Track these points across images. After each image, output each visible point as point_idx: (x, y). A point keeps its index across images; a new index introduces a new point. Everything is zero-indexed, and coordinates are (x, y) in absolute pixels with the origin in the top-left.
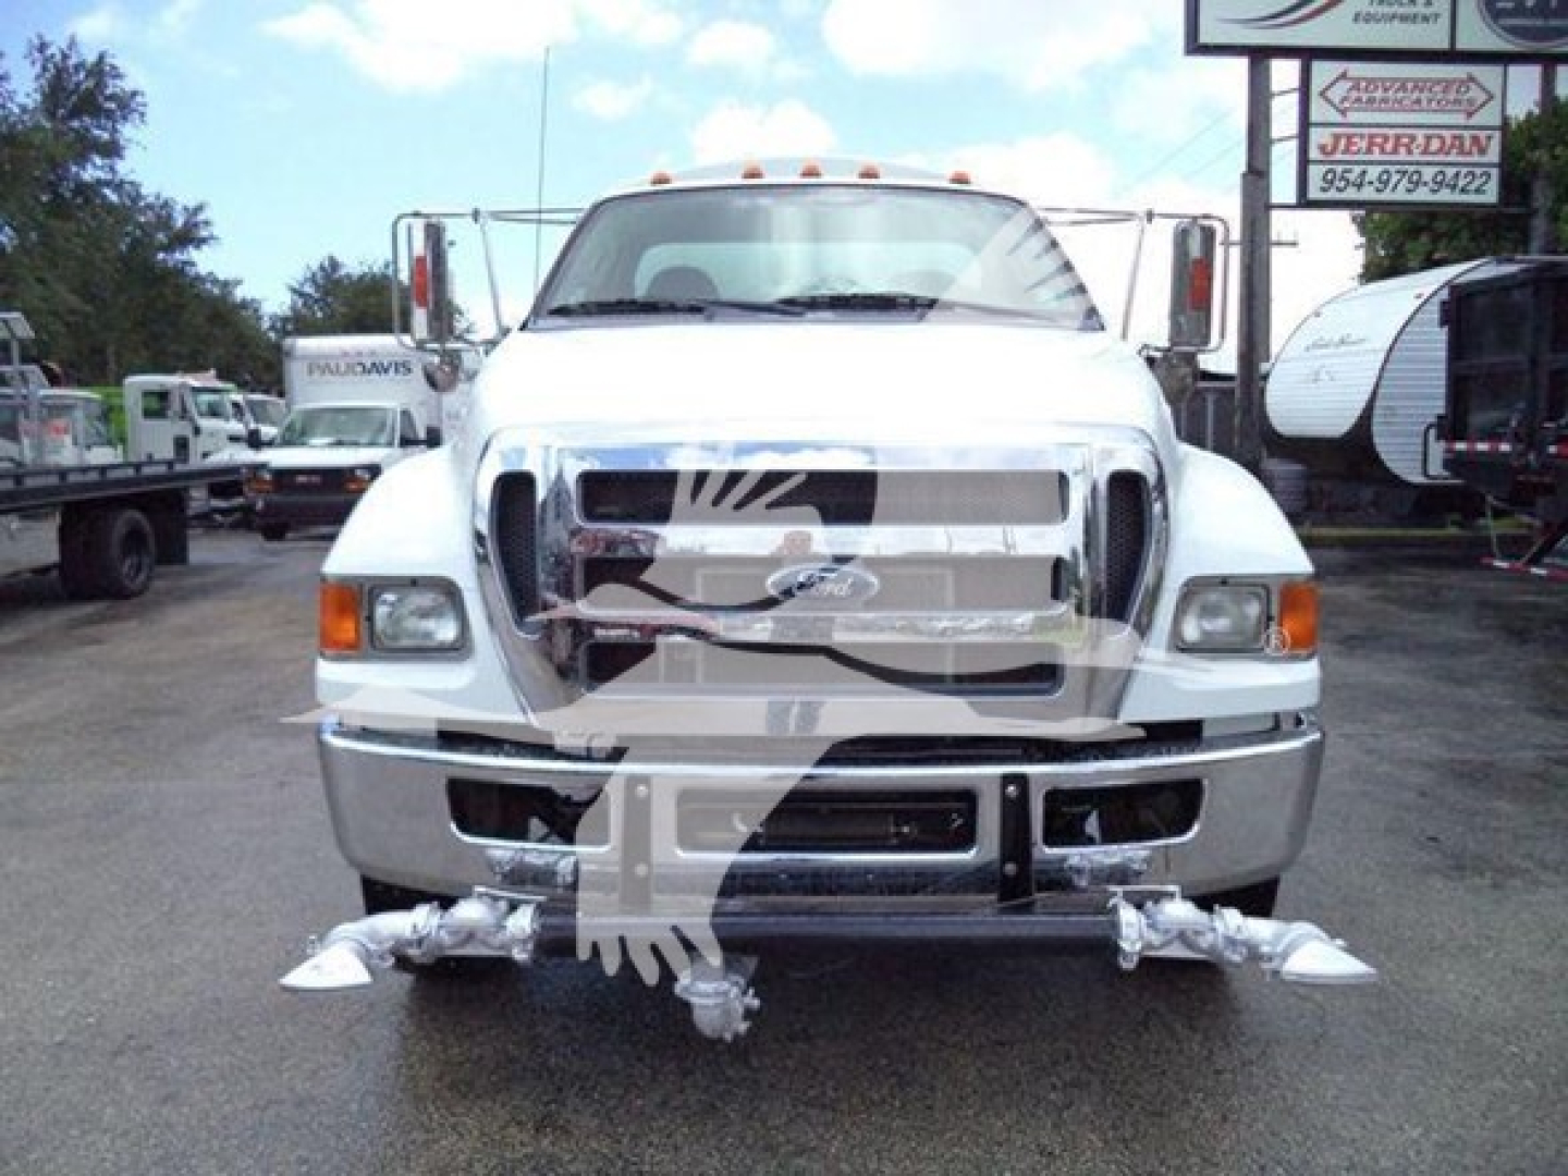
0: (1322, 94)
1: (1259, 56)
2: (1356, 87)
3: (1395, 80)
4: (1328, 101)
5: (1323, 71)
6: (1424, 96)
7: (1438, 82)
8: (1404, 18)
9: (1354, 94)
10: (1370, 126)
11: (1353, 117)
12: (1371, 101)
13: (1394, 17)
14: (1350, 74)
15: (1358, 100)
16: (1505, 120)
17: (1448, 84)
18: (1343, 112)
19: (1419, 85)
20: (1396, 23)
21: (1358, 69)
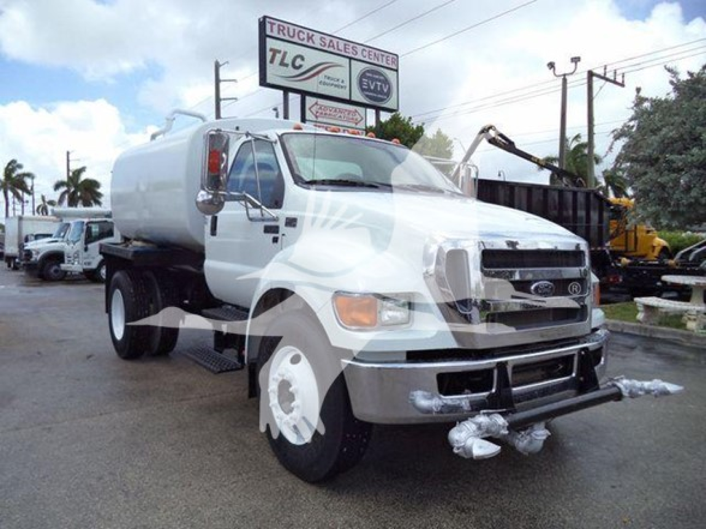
0: (310, 109)
1: (286, 90)
2: (320, 108)
3: (333, 108)
4: (311, 112)
5: (310, 101)
6: (342, 115)
7: (346, 110)
8: (336, 86)
9: (320, 111)
10: (325, 123)
11: (320, 119)
12: (325, 114)
13: (332, 85)
14: (319, 103)
15: (322, 113)
16: (366, 127)
17: (350, 112)
18: (317, 117)
19: (341, 111)
20: (333, 87)
21: (321, 102)
